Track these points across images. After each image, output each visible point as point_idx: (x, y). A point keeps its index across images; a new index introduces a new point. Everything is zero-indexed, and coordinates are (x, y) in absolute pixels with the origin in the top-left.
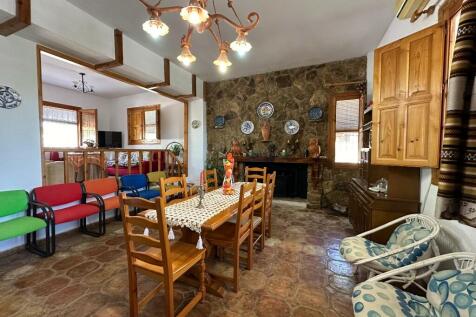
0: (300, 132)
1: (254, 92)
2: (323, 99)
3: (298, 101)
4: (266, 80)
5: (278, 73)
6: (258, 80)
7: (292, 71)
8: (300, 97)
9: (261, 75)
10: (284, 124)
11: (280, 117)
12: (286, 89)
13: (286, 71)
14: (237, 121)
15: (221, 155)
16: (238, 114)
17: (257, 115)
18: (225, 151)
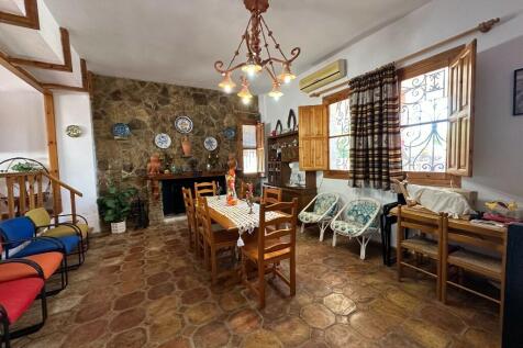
0: (218, 148)
1: (168, 102)
2: (233, 123)
3: (214, 121)
4: (181, 92)
5: (194, 89)
6: (171, 90)
7: (207, 91)
8: (216, 117)
9: (176, 87)
10: (203, 140)
11: (199, 133)
12: (202, 106)
13: (201, 90)
14: (147, 133)
15: (125, 174)
16: (148, 124)
17: (174, 128)
18: (131, 169)
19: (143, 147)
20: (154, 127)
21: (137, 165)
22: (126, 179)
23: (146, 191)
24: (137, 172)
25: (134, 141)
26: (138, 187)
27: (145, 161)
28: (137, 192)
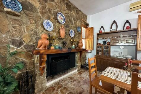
0: (75, 36)
2: (80, 25)
7: (72, 4)
10: (69, 30)
11: (67, 26)
12: (69, 12)
13: (70, 2)
14: (37, 16)
15: (13, 49)
16: (39, 10)
17: (56, 19)
18: (20, 44)
19: (33, 27)
20: (43, 13)
21: (26, 41)
22: (15, 54)
23: (33, 63)
24: (26, 47)
25: (25, 19)
26: (26, 61)
27: (34, 38)
28: (24, 64)
